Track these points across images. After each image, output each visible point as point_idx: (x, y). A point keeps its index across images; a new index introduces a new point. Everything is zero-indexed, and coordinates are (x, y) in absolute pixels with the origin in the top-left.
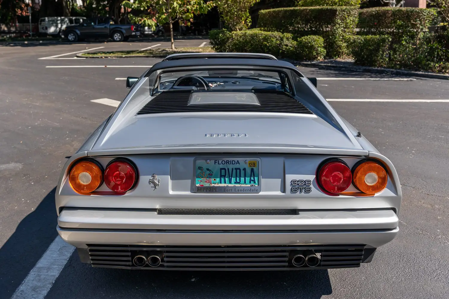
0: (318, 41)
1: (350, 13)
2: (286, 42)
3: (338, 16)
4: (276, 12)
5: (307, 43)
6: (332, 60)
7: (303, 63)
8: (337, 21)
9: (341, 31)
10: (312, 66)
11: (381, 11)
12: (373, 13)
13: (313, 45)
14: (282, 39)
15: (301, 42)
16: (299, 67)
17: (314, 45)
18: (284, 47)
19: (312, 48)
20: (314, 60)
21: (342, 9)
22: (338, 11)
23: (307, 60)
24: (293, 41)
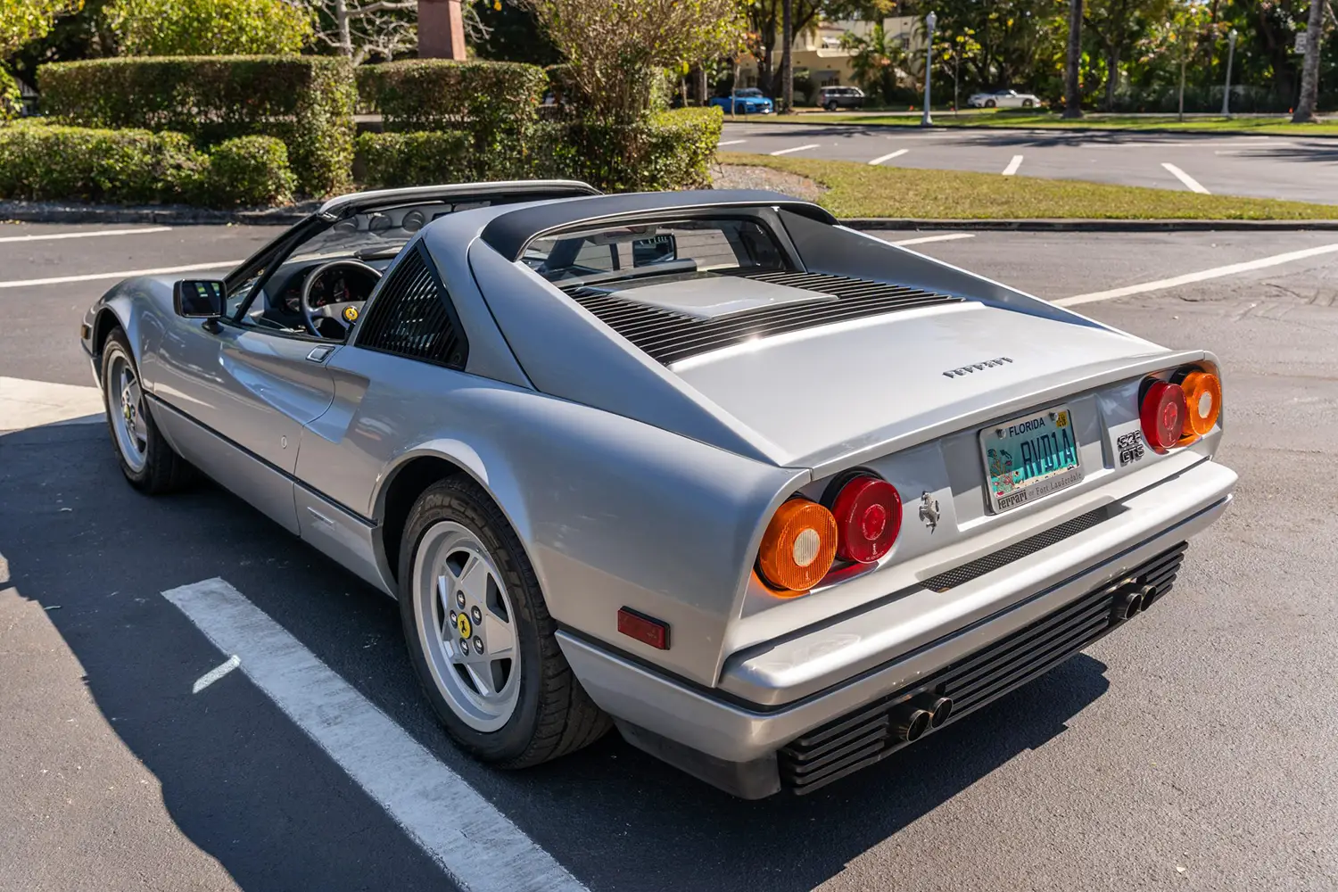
0: (274, 151)
1: (338, 73)
2: (172, 156)
3: (314, 81)
4: (108, 68)
5: (246, 159)
6: (311, 201)
7: (244, 216)
8: (313, 96)
9: (324, 123)
10: (275, 222)
11: (432, 69)
12: (414, 76)
13: (264, 164)
14: (159, 149)
15: (224, 156)
16: (236, 226)
17: (268, 162)
18: (171, 171)
19: (262, 169)
20: (270, 205)
21: (321, 64)
22: (314, 69)
23: (249, 206)
24: (199, 153)
